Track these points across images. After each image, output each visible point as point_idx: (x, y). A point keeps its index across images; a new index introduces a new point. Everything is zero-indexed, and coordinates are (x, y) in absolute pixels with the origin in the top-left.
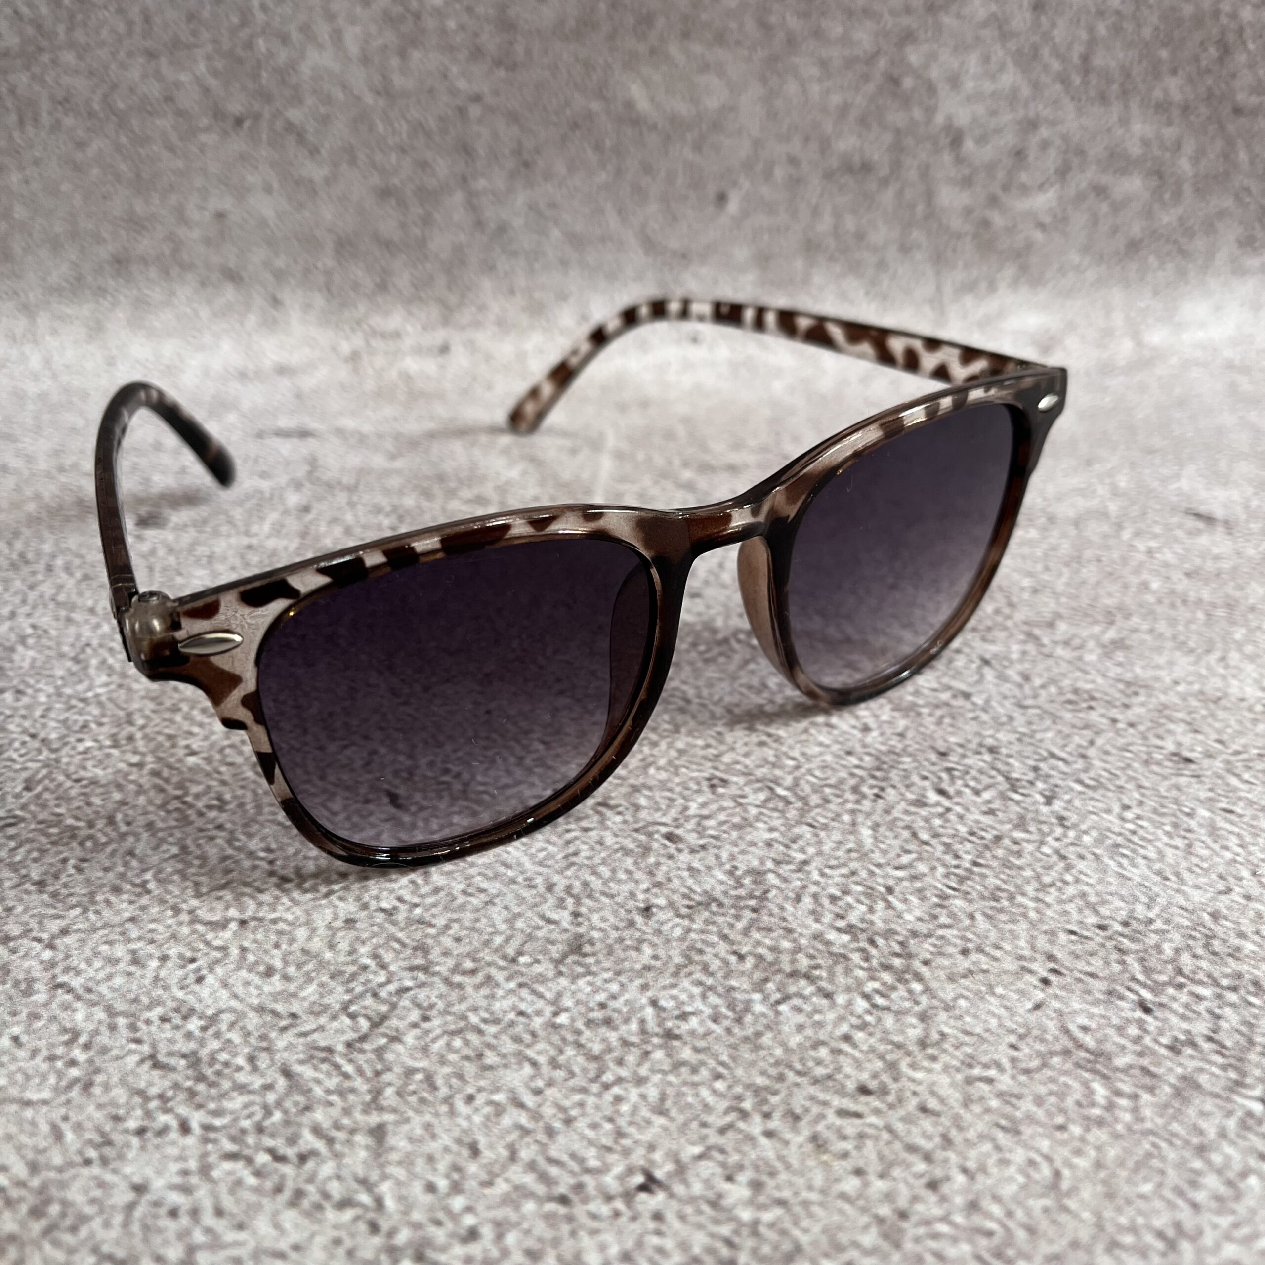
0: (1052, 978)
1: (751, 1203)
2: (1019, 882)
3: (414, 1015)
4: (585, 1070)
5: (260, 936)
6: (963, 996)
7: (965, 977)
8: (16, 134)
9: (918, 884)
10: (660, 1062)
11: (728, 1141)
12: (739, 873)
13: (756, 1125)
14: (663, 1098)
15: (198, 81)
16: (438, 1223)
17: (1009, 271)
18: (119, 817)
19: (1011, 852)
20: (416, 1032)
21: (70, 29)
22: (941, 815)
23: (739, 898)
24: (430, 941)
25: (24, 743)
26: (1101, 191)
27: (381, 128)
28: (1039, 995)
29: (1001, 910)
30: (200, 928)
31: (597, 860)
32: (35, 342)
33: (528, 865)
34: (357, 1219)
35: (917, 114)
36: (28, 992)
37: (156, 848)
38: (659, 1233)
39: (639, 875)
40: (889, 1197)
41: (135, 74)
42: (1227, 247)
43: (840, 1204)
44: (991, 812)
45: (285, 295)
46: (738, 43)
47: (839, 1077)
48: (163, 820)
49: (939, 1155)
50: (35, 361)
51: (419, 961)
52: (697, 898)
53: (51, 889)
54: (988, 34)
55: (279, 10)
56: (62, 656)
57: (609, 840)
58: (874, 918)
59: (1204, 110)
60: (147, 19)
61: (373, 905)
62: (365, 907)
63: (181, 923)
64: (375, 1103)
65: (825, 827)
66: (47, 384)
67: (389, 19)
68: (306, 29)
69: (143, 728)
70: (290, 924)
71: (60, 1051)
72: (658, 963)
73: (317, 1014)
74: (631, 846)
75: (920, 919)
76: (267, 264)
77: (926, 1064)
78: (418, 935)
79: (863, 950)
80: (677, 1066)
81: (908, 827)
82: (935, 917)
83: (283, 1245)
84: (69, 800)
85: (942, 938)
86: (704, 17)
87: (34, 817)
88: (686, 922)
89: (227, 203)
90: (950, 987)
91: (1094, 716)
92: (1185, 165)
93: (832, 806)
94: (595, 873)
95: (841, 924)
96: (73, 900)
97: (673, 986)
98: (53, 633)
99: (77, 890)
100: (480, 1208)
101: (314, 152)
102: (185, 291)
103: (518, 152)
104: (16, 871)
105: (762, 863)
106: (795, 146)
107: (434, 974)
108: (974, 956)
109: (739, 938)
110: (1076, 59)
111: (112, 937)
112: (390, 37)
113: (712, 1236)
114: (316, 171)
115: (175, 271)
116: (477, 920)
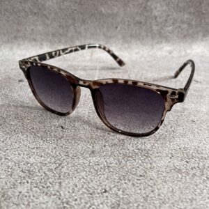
26: (180, 27)
27: (59, 15)
35: (149, 13)
45: (43, 43)
46: (120, 1)
59: (197, 14)
76: (40, 38)
89: (34, 27)
92: (193, 23)
101: (48, 19)
102: (26, 42)
103: (83, 19)
106: (129, 19)
114: (49, 22)
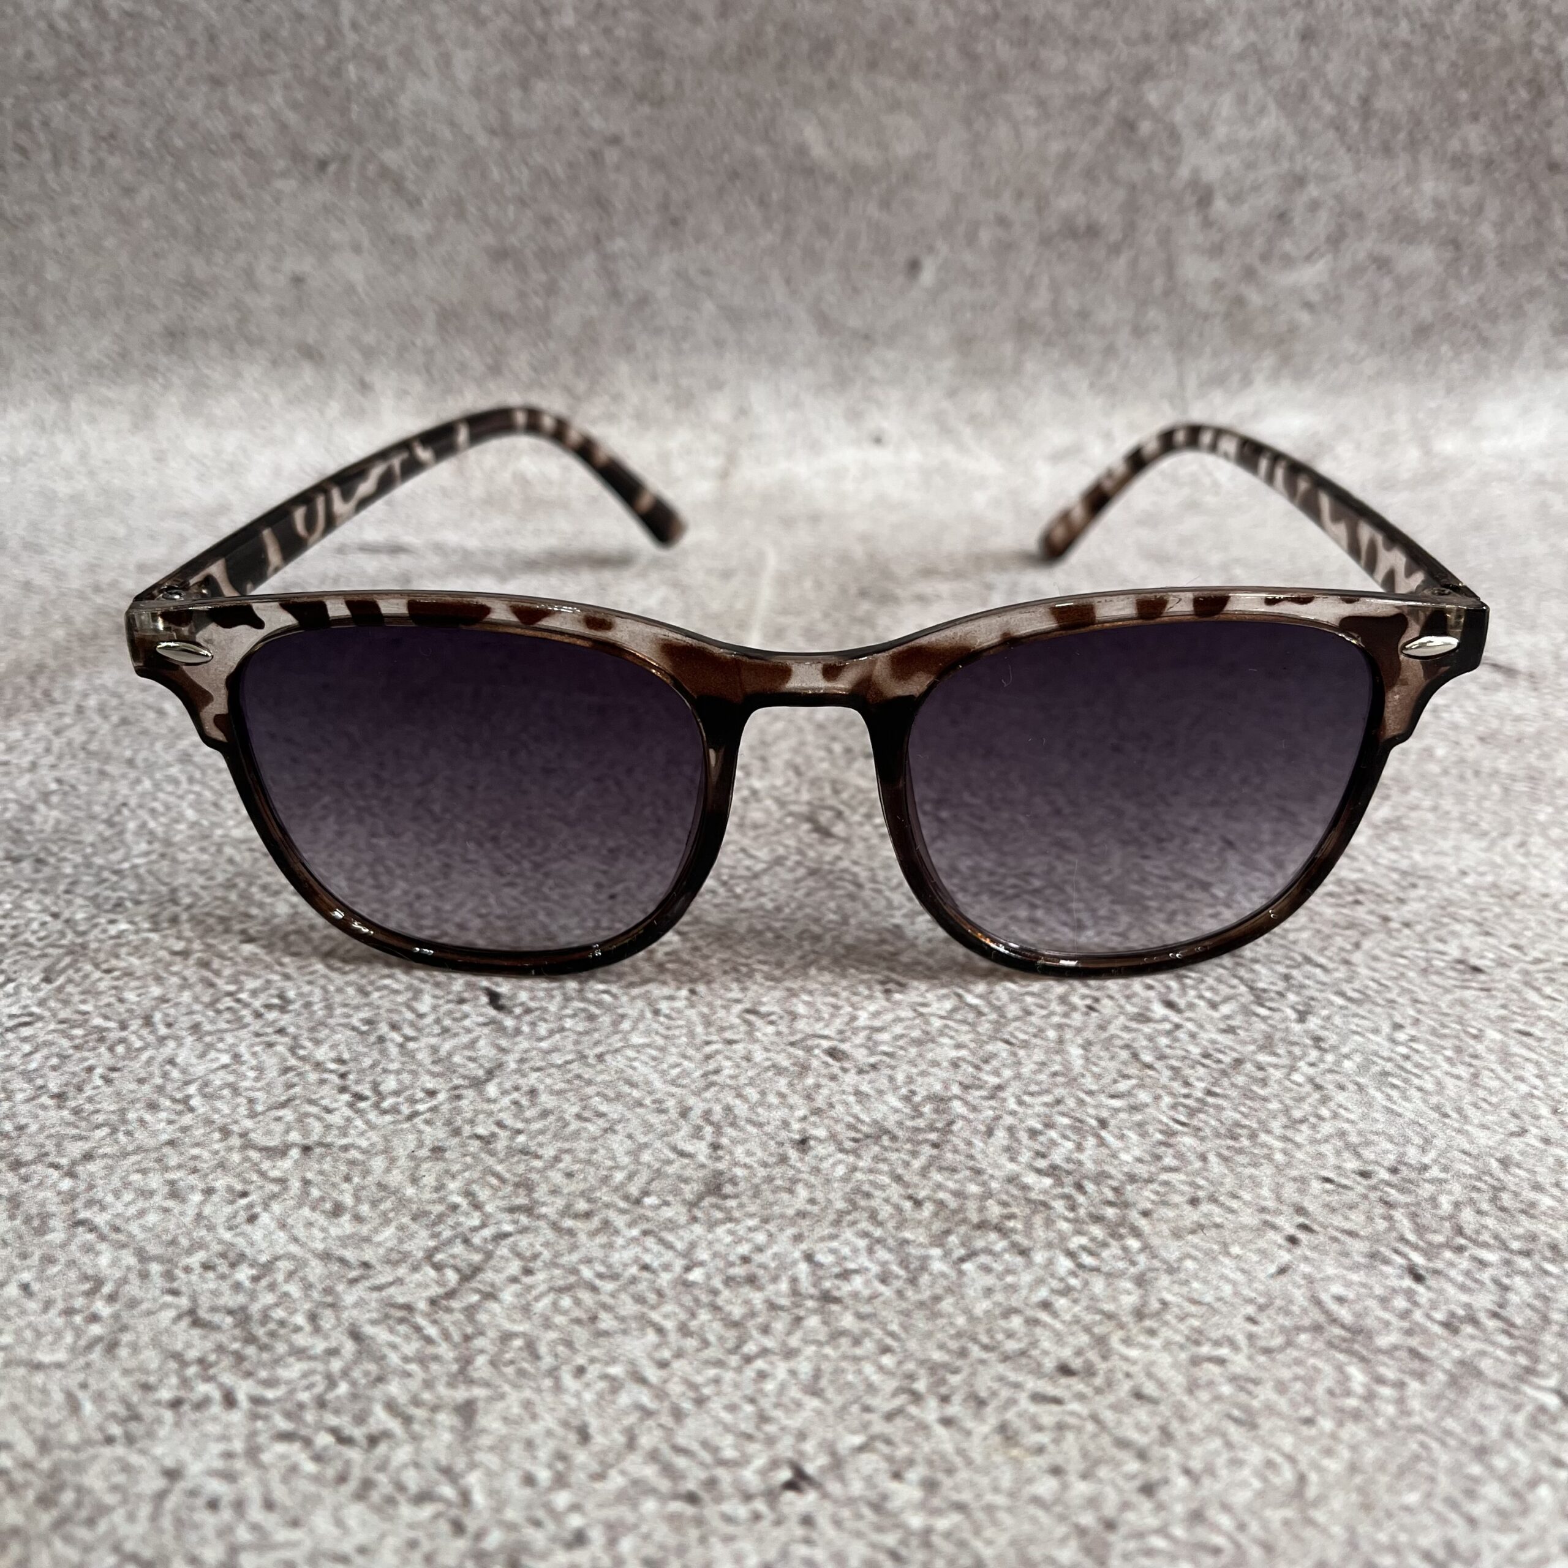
0: (1302, 1236)
1: (923, 1506)
2: (1263, 1115)
3: (514, 1267)
4: (721, 1339)
5: (326, 1167)
6: (1189, 1256)
7: (1193, 1232)
8: (50, 176)
9: (1138, 1117)
10: (814, 1331)
11: (896, 1429)
12: (917, 1099)
13: (931, 1411)
14: (817, 1375)
15: (274, 115)
16: (537, 1524)
17: (1269, 361)
18: (158, 1017)
19: (1256, 1080)
20: (515, 1288)
21: (118, 50)
22: (1169, 1033)
23: (917, 1130)
24: (534, 1176)
25: (43, 924)
26: (1382, 264)
27: (496, 174)
28: (1285, 1257)
29: (1240, 1151)
30: (254, 1155)
31: (743, 1080)
32: (68, 430)
33: (658, 1084)
34: (437, 1516)
35: (1157, 165)
36: (42, 1230)
37: (202, 1056)
38: (808, 1541)
39: (794, 1099)
40: (1093, 1502)
41: (196, 106)
42: (1537, 335)
43: (1033, 1510)
44: (1231, 1030)
45: (375, 378)
46: (937, 76)
47: (1035, 1353)
48: (212, 1022)
49: (1157, 1451)
50: (68, 455)
51: (522, 1200)
52: (865, 1129)
53: (72, 1104)
54: (1244, 68)
55: (374, 29)
56: (93, 817)
57: (759, 1056)
58: (1082, 1157)
59: (1512, 166)
60: (212, 38)
61: (467, 1130)
62: (457, 1132)
63: (230, 1149)
64: (463, 1374)
65: (1025, 1045)
66: (82, 483)
67: (510, 43)
68: (407, 53)
69: (189, 907)
70: (364, 1152)
71: (79, 1302)
72: (815, 1209)
73: (395, 1264)
74: (786, 1063)
75: (1140, 1160)
76: (354, 340)
77: (1142, 1339)
78: (521, 1169)
79: (1067, 1197)
80: (836, 1335)
81: (1127, 1047)
82: (1158, 1158)
83: (347, 1547)
84: (98, 994)
85: (1166, 1183)
86: (896, 44)
87: (54, 1015)
88: (851, 1159)
89: (306, 265)
90: (1174, 1244)
91: (1360, 913)
92: (1486, 232)
93: (1033, 1019)
94: (739, 1096)
95: (1042, 1164)
96: (100, 1118)
97: (833, 1237)
98: (83, 789)
99: (105, 1106)
100: (589, 1505)
101: (414, 203)
102: (252, 372)
103: (664, 206)
104: (30, 1080)
105: (947, 1087)
106: (1006, 204)
107: (539, 1217)
108: (1205, 1207)
109: (916, 1179)
110: (1353, 101)
111: (145, 1164)
112: (510, 64)
113: (874, 1546)
114: (416, 228)
115: (241, 347)
116: (594, 1151)
